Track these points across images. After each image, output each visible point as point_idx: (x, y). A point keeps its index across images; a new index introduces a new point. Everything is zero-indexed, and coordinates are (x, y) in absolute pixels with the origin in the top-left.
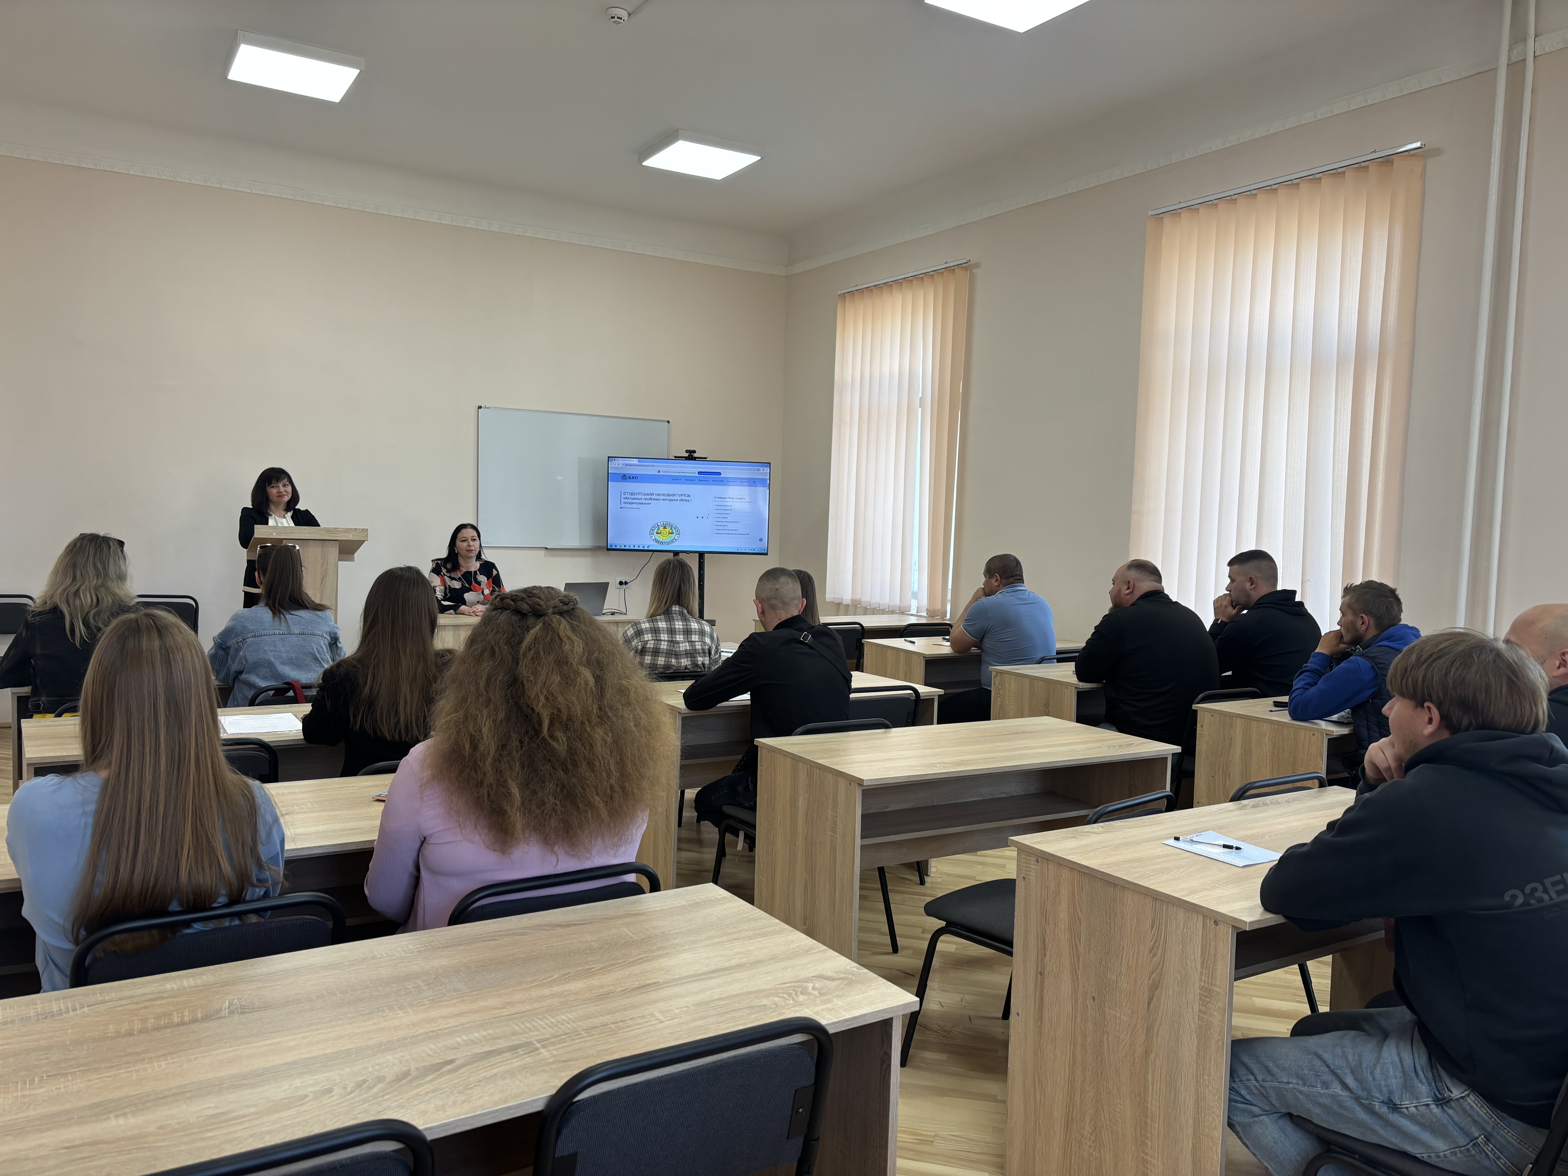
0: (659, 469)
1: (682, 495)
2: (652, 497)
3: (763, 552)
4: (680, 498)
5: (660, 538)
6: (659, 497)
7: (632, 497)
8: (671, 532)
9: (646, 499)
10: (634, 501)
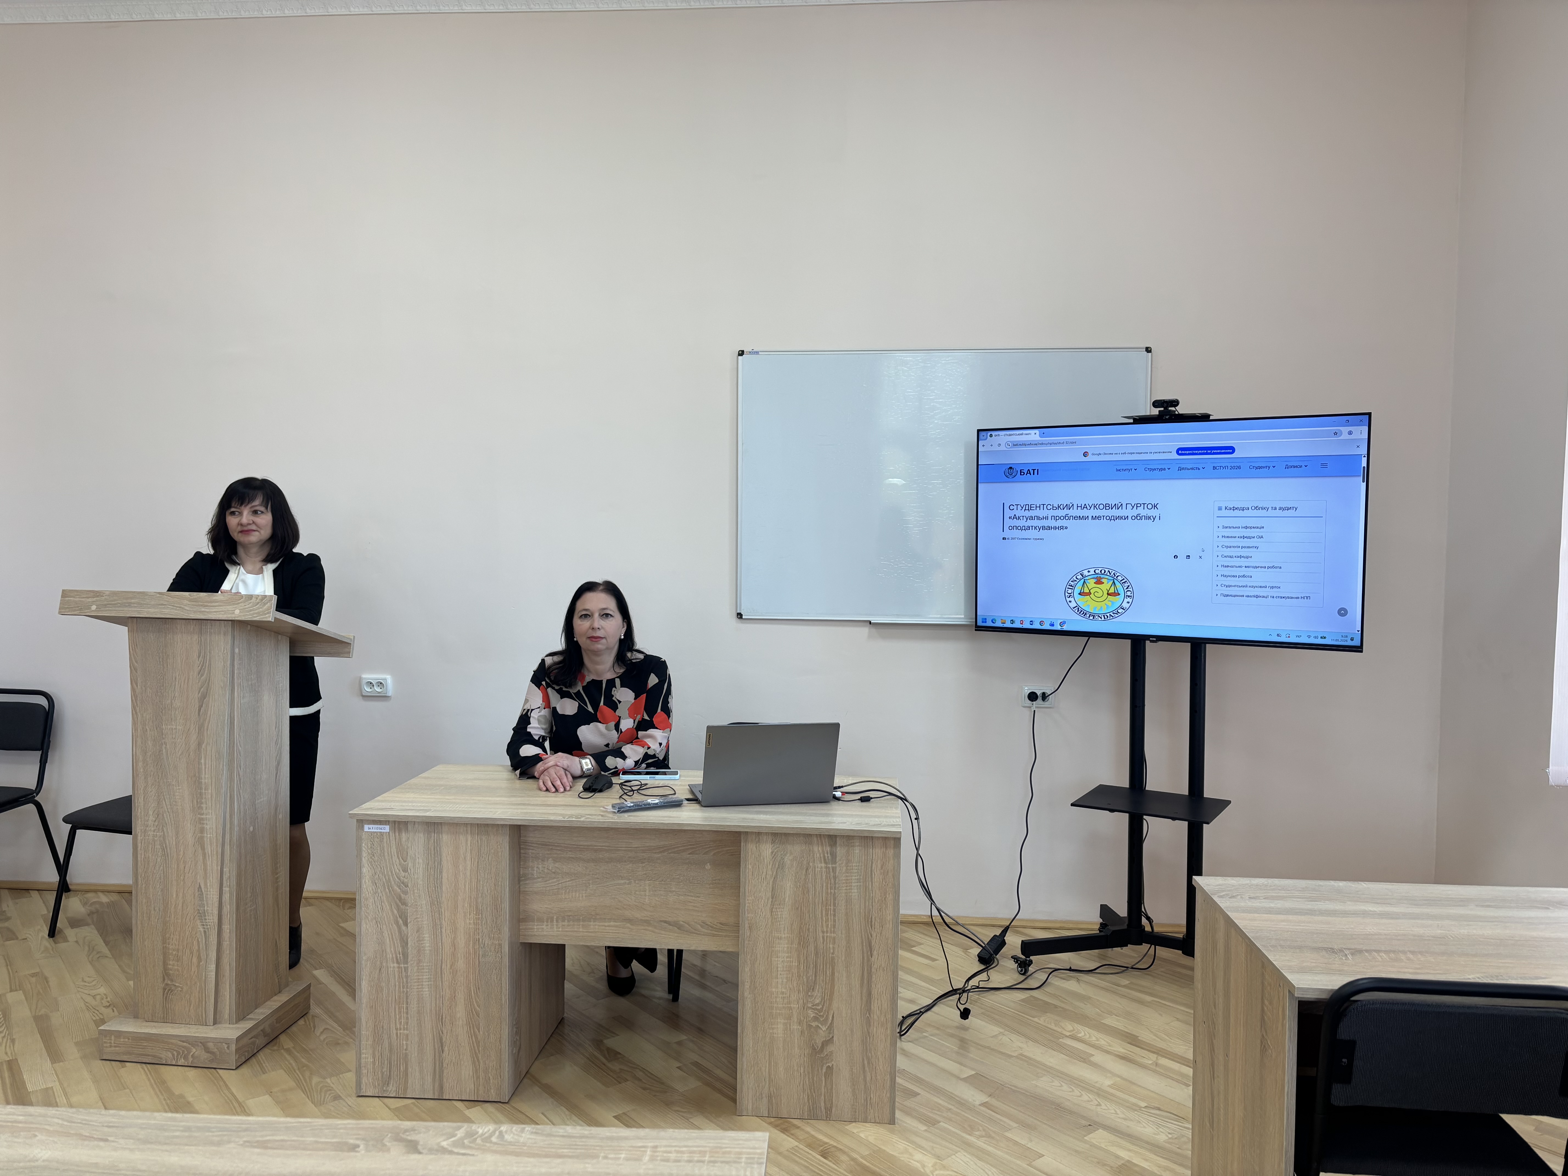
0: (1086, 448)
1: (1137, 506)
2: (1072, 512)
3: (1349, 643)
4: (1135, 512)
5: (1087, 604)
6: (1085, 513)
7: (1028, 514)
8: (1112, 591)
9: (1056, 518)
10: (1030, 523)
